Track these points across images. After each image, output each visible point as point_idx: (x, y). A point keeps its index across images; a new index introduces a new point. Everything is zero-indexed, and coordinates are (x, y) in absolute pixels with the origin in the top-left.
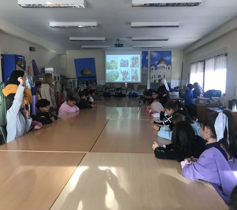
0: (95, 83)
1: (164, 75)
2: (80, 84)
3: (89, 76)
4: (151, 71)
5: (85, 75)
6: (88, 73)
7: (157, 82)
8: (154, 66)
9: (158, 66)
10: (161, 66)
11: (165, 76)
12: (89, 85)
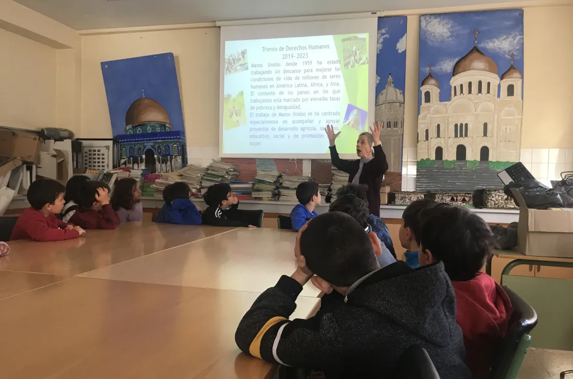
0: (179, 159)
1: (485, 125)
2: (125, 163)
3: (158, 130)
4: (419, 103)
5: (143, 125)
6: (153, 116)
7: (450, 155)
8: (433, 81)
9: (456, 81)
10: (470, 84)
11: (489, 127)
12: (158, 165)
